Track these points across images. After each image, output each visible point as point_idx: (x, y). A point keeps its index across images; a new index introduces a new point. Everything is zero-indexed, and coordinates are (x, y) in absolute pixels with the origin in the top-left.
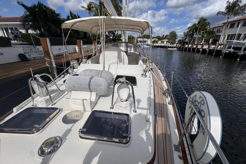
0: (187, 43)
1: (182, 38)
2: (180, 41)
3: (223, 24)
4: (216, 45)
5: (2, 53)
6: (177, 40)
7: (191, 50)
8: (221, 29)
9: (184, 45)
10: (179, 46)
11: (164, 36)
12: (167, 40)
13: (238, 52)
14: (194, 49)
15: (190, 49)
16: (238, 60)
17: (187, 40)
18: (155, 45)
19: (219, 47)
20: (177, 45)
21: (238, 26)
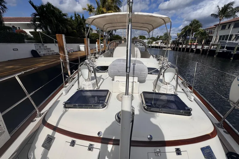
0: (181, 44)
1: (176, 39)
2: (173, 41)
3: (215, 25)
4: (209, 45)
5: (17, 49)
6: (171, 41)
8: (213, 31)
9: (178, 45)
10: (173, 46)
11: (158, 37)
12: (161, 41)
13: (231, 52)
14: (188, 49)
15: (184, 49)
16: (232, 59)
17: (180, 41)
18: (149, 45)
19: (212, 47)
20: (171, 46)
21: (229, 28)
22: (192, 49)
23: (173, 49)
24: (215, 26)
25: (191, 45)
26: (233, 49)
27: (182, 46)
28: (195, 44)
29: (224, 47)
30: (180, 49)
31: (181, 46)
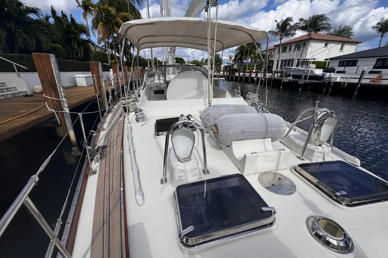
0: (236, 70)
1: (228, 63)
2: (226, 67)
3: (274, 46)
4: (272, 73)
6: (222, 66)
7: (244, 80)
8: (273, 53)
9: (233, 73)
10: (227, 74)
11: (204, 61)
13: (298, 81)
14: (247, 79)
15: (241, 78)
16: (300, 90)
17: (235, 67)
19: (276, 74)
20: (224, 74)
21: (290, 50)
22: (252, 78)
23: (228, 79)
24: (275, 48)
25: (250, 73)
26: (299, 77)
27: (239, 74)
28: (254, 71)
29: (289, 76)
30: (237, 77)
31: (237, 74)
